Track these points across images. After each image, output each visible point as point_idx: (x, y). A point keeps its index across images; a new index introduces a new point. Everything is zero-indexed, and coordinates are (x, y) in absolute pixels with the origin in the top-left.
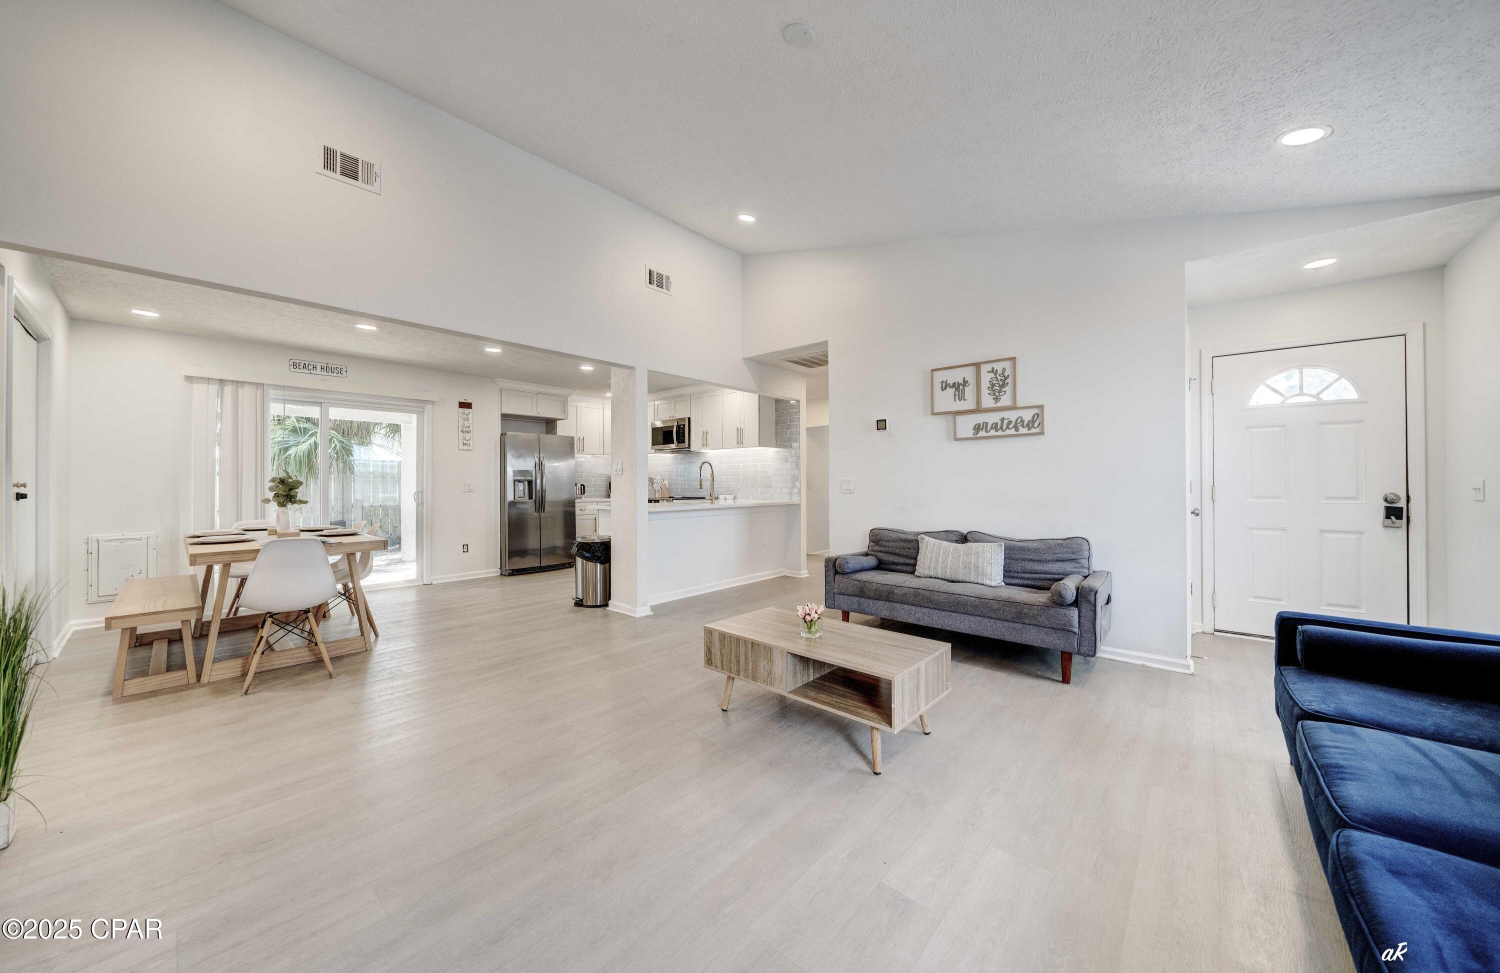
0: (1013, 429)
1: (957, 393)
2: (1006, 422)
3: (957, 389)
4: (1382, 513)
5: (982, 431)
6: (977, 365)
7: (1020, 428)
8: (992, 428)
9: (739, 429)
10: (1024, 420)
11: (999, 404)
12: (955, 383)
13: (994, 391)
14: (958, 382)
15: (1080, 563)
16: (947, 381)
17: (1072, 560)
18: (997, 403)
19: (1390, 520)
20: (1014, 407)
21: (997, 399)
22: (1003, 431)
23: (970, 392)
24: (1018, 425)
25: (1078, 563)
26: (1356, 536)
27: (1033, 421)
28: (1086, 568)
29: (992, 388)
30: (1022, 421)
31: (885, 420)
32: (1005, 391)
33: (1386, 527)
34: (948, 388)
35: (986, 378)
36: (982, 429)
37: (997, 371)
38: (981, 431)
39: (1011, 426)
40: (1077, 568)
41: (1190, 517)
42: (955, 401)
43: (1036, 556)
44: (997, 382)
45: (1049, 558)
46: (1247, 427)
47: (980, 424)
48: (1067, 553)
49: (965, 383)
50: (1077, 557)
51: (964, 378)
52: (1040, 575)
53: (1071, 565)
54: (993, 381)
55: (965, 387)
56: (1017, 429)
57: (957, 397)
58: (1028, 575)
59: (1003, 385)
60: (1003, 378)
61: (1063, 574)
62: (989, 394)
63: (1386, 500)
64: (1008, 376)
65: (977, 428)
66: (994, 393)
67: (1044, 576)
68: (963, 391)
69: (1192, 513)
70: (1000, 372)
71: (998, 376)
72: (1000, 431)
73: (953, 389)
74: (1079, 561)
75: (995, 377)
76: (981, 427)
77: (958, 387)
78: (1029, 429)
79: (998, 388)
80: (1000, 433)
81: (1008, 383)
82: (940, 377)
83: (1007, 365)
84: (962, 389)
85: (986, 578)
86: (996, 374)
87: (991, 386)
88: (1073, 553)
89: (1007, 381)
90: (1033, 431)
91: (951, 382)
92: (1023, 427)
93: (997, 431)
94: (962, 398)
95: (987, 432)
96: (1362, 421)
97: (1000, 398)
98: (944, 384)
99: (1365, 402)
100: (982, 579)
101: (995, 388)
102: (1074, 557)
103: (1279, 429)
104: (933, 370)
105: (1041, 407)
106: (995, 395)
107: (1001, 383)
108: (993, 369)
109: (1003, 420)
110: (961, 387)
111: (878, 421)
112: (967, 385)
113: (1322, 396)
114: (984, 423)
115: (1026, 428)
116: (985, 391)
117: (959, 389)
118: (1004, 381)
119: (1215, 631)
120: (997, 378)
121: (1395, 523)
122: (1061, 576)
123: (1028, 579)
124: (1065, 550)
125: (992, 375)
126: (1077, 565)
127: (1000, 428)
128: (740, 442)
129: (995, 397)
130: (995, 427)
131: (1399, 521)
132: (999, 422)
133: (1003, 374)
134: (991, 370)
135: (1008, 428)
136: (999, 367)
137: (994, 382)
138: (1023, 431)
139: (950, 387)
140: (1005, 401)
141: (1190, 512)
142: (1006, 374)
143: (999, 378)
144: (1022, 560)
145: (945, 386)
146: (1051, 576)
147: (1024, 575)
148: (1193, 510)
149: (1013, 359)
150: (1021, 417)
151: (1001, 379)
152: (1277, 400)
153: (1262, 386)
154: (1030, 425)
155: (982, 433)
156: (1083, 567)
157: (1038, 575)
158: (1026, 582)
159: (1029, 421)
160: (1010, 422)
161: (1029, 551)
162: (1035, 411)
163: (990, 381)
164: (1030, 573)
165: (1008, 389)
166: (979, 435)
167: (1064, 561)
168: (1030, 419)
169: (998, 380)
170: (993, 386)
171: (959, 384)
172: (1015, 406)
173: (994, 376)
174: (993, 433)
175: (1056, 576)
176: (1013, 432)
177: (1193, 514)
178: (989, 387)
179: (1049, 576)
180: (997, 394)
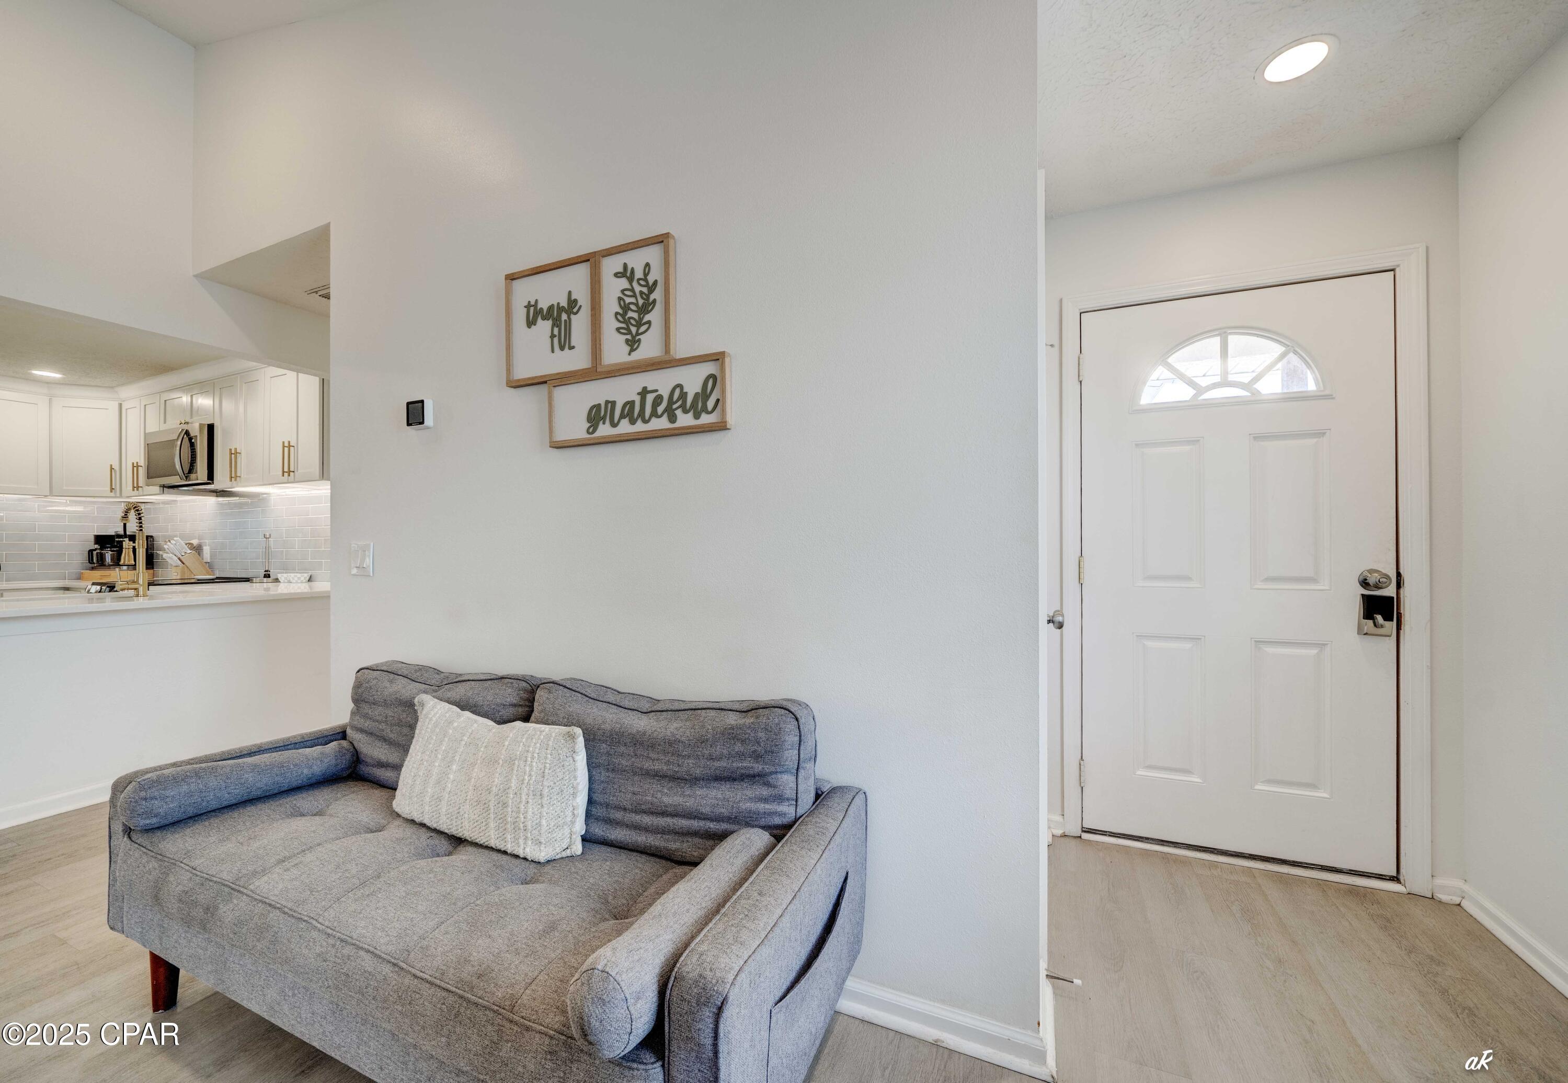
0: (665, 415)
1: (556, 331)
2: (650, 398)
3: (556, 323)
4: (1355, 608)
5: (604, 423)
6: (592, 260)
7: (679, 413)
8: (622, 416)
9: (286, 444)
10: (686, 393)
11: (638, 355)
12: (551, 308)
13: (627, 322)
14: (558, 304)
15: (775, 787)
16: (537, 301)
17: (754, 776)
18: (633, 353)
19: (1371, 622)
20: (664, 363)
21: (633, 344)
22: (646, 422)
23: (580, 324)
24: (675, 406)
25: (768, 784)
26: (1314, 652)
27: (704, 395)
28: (788, 799)
29: (623, 315)
30: (683, 395)
31: (422, 402)
32: (649, 322)
33: (1366, 634)
34: (539, 320)
35: (613, 288)
36: (604, 419)
37: (633, 270)
38: (601, 422)
39: (660, 409)
40: (765, 800)
41: (1046, 631)
42: (553, 351)
43: (668, 763)
44: (633, 300)
45: (698, 772)
46: (1137, 445)
47: (599, 405)
48: (741, 756)
49: (572, 305)
50: (768, 768)
51: (570, 293)
52: (675, 820)
53: (749, 793)
54: (625, 298)
55: (572, 316)
56: (673, 419)
57: (556, 340)
58: (647, 820)
59: (645, 309)
60: (645, 290)
61: (729, 819)
62: (618, 330)
63: (1364, 583)
64: (655, 283)
65: (595, 416)
66: (628, 329)
67: (684, 823)
68: (568, 324)
69: (1049, 622)
70: (639, 274)
71: (635, 284)
72: (639, 422)
73: (549, 323)
74: (771, 779)
75: (629, 287)
76: (602, 413)
77: (559, 315)
78: (697, 416)
79: (635, 315)
80: (640, 427)
81: (654, 301)
82: (526, 291)
83: (652, 255)
84: (565, 320)
85: (526, 839)
86: (631, 279)
87: (621, 311)
88: (757, 757)
89: (652, 297)
90: (705, 419)
91: (544, 305)
92: (686, 411)
93: (633, 422)
94: (563, 341)
95: (614, 425)
96: (1324, 433)
97: (639, 340)
98: (532, 309)
99: (1329, 397)
100: (516, 839)
101: (630, 314)
102: (758, 767)
103: (1187, 448)
104: (511, 278)
105: (718, 358)
106: (630, 332)
107: (641, 302)
108: (625, 266)
109: (644, 392)
110: (564, 317)
111: (408, 404)
112: (575, 310)
113: (1259, 386)
114: (607, 402)
115: (691, 414)
116: (610, 324)
117: (560, 321)
118: (648, 296)
119: (1083, 831)
120: (632, 290)
121: (1382, 626)
122: (724, 826)
123: (646, 829)
124: (738, 747)
125: (624, 283)
126: (765, 792)
127: (639, 415)
128: (288, 473)
129: (629, 337)
130: (629, 412)
131: (1387, 624)
132: (637, 399)
133: (646, 280)
134: (621, 269)
135: (654, 414)
136: (636, 260)
137: (628, 300)
138: (685, 420)
139: (544, 319)
140: (650, 347)
141: (1046, 619)
142: (651, 279)
143: (637, 289)
144: (635, 774)
145: (534, 314)
146: (702, 823)
147: (637, 818)
148: (1051, 614)
149: (661, 240)
150: (680, 386)
151: (641, 293)
152: (1183, 393)
153: (1161, 367)
154: (698, 406)
155: (604, 430)
156: (780, 799)
157: (669, 820)
158: (641, 839)
159: (697, 394)
160: (658, 400)
161: (653, 746)
162: (709, 368)
163: (620, 299)
164: (652, 813)
165: (654, 316)
166: (597, 434)
167: (734, 780)
168: (698, 389)
169: (634, 296)
170: (626, 308)
171: (561, 309)
172: (667, 358)
173: (627, 286)
174: (625, 427)
175: (712, 826)
176: (662, 423)
177: (1051, 624)
178: (617, 314)
179: (695, 824)
180: (634, 329)
